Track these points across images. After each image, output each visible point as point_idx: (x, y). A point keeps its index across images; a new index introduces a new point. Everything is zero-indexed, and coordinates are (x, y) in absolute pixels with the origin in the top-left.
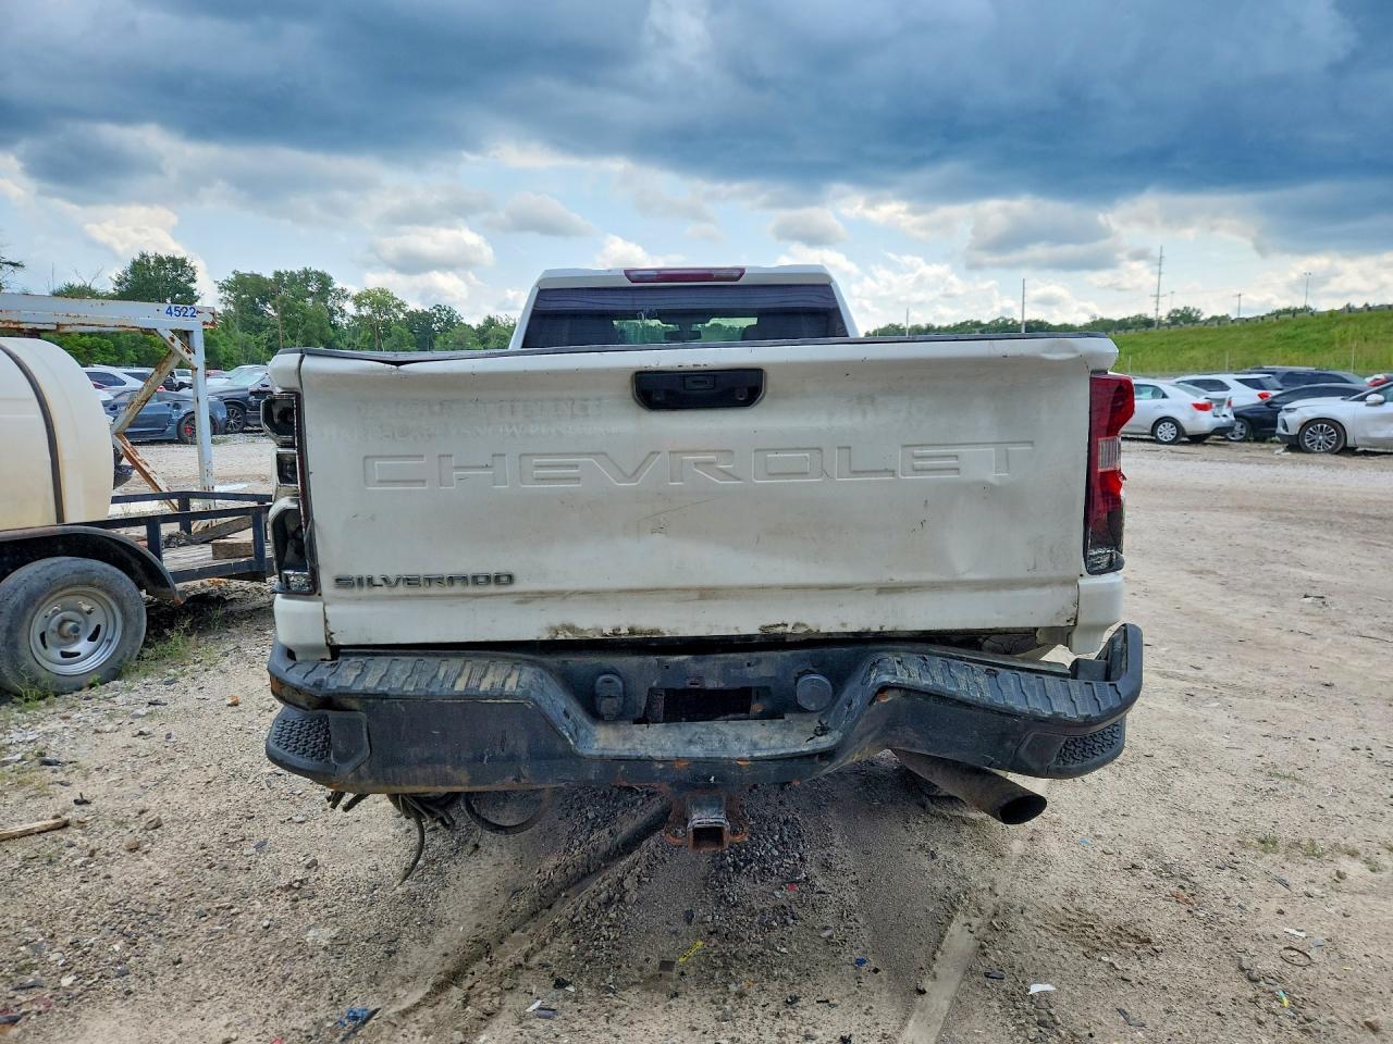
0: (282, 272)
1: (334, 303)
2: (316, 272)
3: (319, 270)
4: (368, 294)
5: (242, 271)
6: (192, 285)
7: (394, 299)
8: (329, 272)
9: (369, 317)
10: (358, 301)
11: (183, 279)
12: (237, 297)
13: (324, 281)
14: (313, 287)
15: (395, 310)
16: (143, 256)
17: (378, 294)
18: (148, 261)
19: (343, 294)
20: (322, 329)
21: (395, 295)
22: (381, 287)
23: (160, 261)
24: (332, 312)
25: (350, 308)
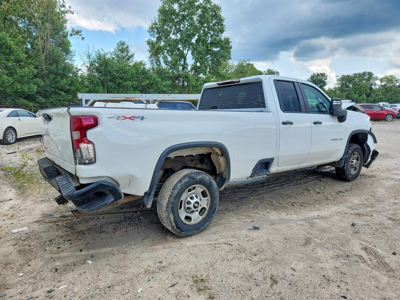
0: (357, 73)
1: (372, 82)
2: (368, 72)
3: (369, 71)
4: (386, 78)
5: (344, 75)
6: (326, 81)
7: (395, 78)
8: (372, 72)
9: (385, 85)
10: (381, 80)
11: (323, 79)
12: (342, 82)
13: (370, 74)
14: (366, 77)
15: (395, 82)
16: (314, 74)
17: (390, 77)
18: (315, 75)
19: (376, 78)
20: (366, 90)
21: (396, 77)
22: (391, 75)
23: (318, 75)
24: (371, 84)
25: (378, 82)
